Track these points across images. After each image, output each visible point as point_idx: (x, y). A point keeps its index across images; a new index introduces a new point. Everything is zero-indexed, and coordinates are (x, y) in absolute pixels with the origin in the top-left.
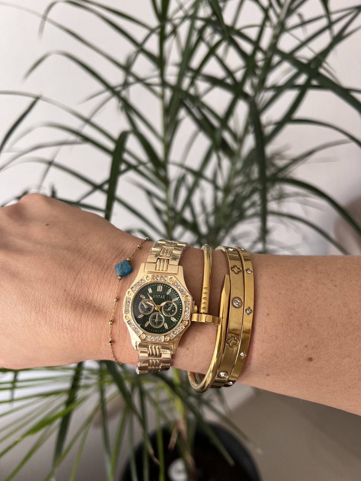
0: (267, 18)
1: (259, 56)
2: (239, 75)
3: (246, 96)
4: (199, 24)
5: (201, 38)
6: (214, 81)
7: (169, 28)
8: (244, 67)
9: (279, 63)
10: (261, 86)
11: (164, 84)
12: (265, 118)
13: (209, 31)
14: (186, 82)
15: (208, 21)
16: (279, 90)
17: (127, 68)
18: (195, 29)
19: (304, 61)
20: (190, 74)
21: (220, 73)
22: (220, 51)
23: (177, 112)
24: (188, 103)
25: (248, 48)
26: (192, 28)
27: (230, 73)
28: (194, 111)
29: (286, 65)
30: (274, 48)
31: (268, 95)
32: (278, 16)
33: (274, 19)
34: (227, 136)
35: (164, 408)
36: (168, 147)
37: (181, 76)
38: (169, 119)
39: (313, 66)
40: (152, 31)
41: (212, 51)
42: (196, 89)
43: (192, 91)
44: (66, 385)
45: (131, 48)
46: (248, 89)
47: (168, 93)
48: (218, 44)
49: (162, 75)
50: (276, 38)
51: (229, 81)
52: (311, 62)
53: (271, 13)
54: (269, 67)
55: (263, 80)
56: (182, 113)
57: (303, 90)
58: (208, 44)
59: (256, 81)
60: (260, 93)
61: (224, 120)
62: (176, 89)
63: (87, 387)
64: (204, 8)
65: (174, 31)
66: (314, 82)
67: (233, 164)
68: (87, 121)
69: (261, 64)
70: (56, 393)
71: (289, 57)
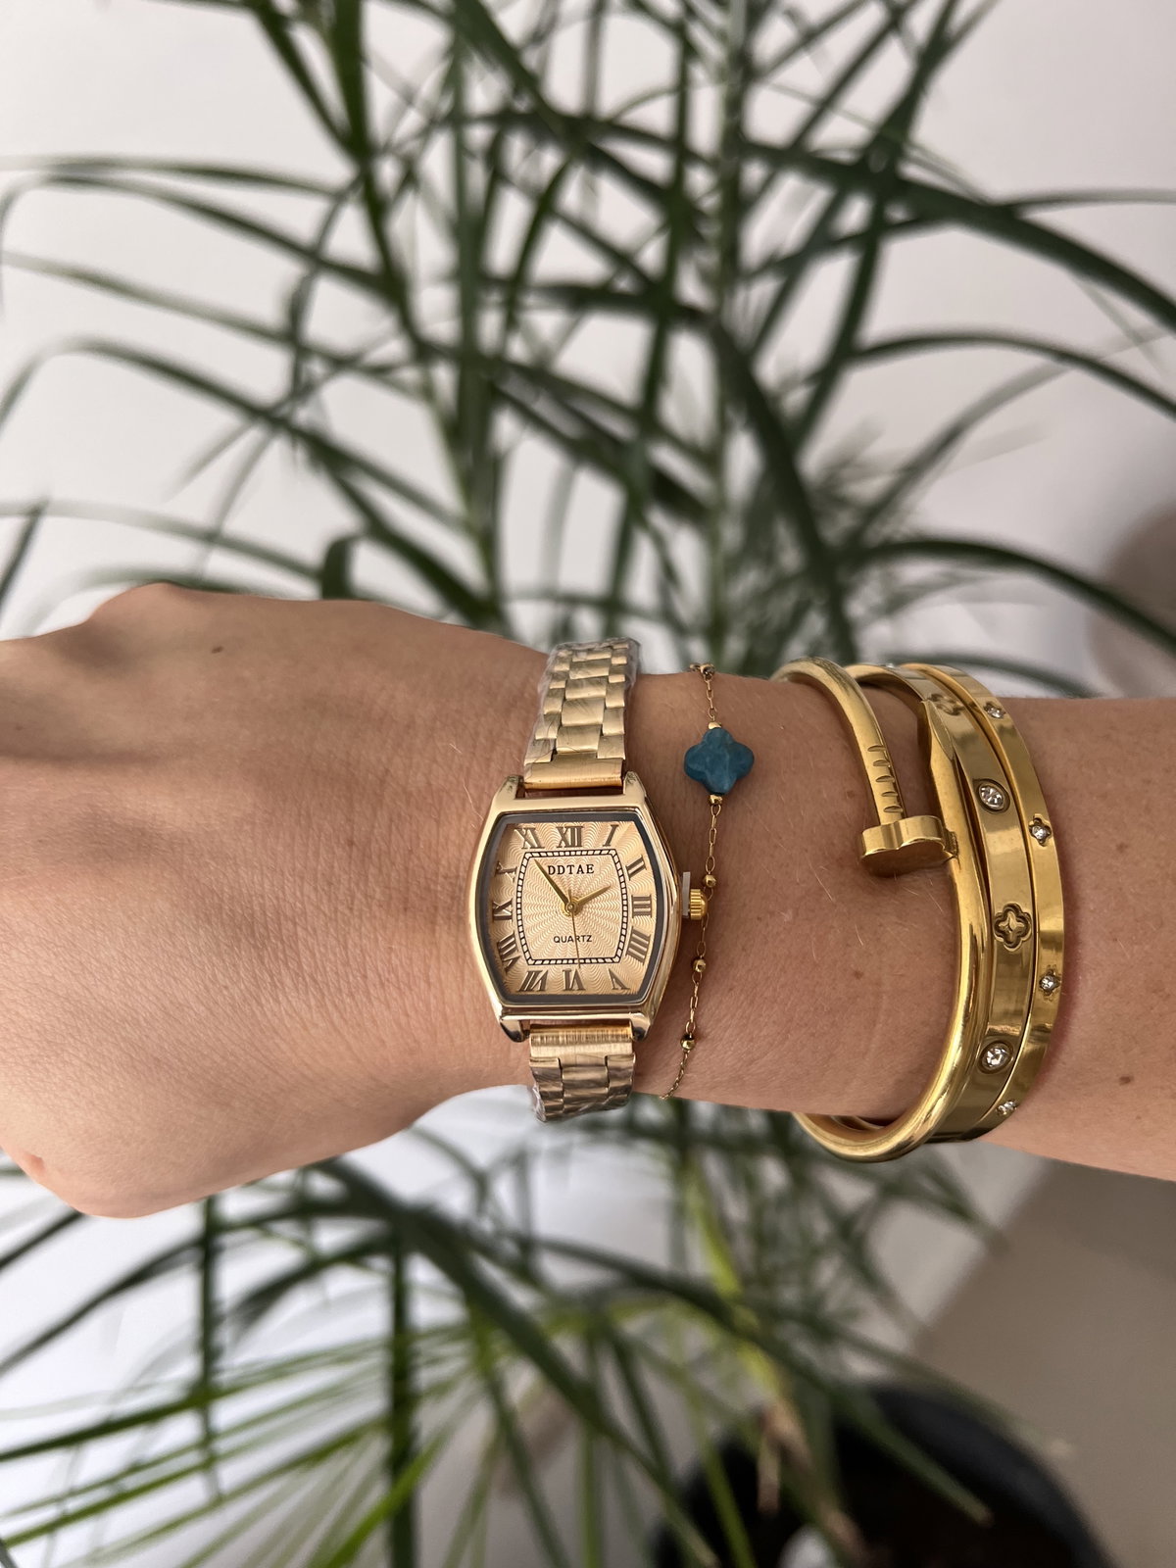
0: (688, 51)
1: (700, 180)
2: (651, 257)
3: (691, 317)
4: (479, 135)
5: (498, 176)
6: (579, 298)
7: (388, 172)
8: (661, 230)
9: (768, 184)
10: (729, 272)
11: (424, 351)
12: (770, 369)
13: (517, 146)
14: (490, 324)
15: (503, 119)
16: (790, 268)
17: (290, 335)
18: (472, 155)
19: (845, 157)
20: (495, 297)
21: (587, 266)
22: (571, 197)
23: (484, 427)
24: (514, 386)
25: (654, 163)
26: (461, 153)
27: (621, 258)
28: (543, 406)
29: (791, 183)
30: (736, 141)
31: (760, 292)
32: (721, 36)
33: (713, 50)
34: (669, 459)
35: (708, 1380)
36: (487, 543)
37: (468, 311)
38: (469, 457)
39: (877, 164)
40: (338, 197)
41: (545, 206)
42: (530, 337)
43: (518, 350)
44: (372, 1403)
45: (285, 270)
46: (691, 289)
47: (444, 377)
48: (558, 179)
49: (407, 323)
50: (734, 107)
51: (624, 284)
52: (866, 152)
53: (698, 34)
54: (738, 204)
55: (731, 249)
56: (506, 427)
57: (868, 245)
58: (526, 188)
59: (709, 258)
60: (732, 293)
61: (646, 414)
62: (467, 355)
63: (441, 1389)
64: (482, 79)
65: (410, 177)
66: (898, 213)
67: (712, 540)
68: (212, 538)
69: (710, 203)
70: (347, 1440)
71: (796, 155)
